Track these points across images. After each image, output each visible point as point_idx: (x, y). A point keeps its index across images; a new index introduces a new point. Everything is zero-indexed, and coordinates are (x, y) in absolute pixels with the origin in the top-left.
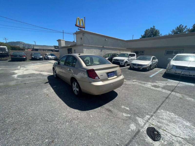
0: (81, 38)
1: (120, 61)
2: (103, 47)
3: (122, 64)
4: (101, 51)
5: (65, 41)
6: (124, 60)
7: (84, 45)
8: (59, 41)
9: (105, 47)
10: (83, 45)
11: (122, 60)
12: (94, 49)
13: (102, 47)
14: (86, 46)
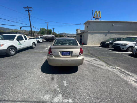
0: (87, 27)
1: (121, 45)
3: (123, 48)
4: (106, 36)
5: (81, 30)
6: (127, 44)
8: (77, 30)
9: (110, 32)
10: (88, 31)
11: (124, 44)
13: (107, 32)
14: (90, 32)
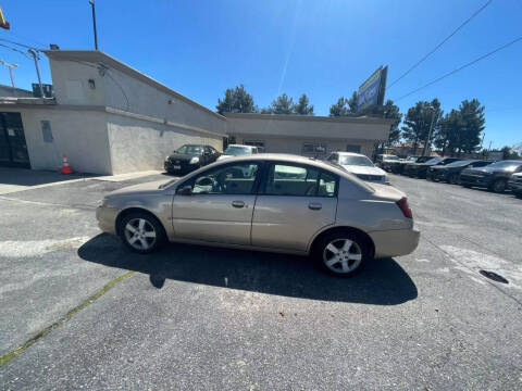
0: (91, 82)
2: (165, 123)
4: (161, 135)
7: (107, 108)
9: (169, 123)
10: (104, 107)
12: (143, 126)
13: (163, 121)
14: (114, 114)
